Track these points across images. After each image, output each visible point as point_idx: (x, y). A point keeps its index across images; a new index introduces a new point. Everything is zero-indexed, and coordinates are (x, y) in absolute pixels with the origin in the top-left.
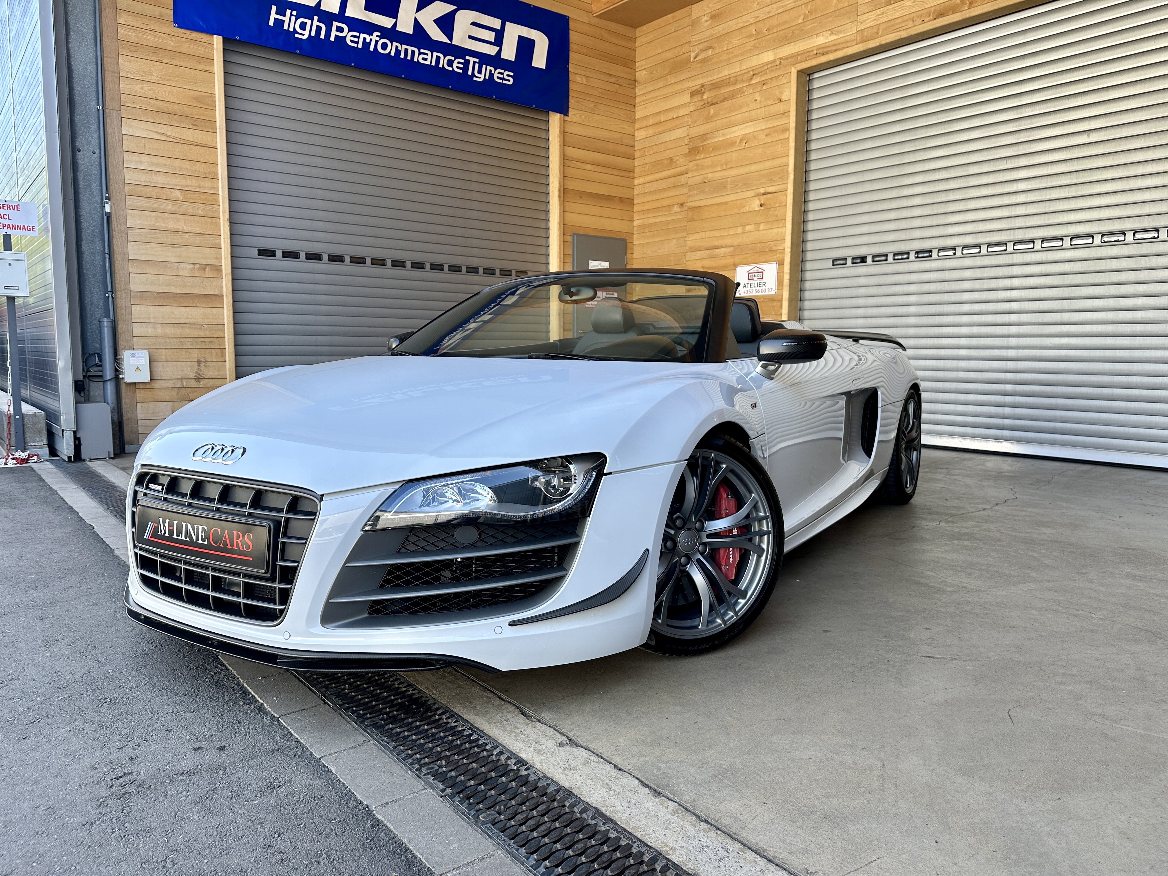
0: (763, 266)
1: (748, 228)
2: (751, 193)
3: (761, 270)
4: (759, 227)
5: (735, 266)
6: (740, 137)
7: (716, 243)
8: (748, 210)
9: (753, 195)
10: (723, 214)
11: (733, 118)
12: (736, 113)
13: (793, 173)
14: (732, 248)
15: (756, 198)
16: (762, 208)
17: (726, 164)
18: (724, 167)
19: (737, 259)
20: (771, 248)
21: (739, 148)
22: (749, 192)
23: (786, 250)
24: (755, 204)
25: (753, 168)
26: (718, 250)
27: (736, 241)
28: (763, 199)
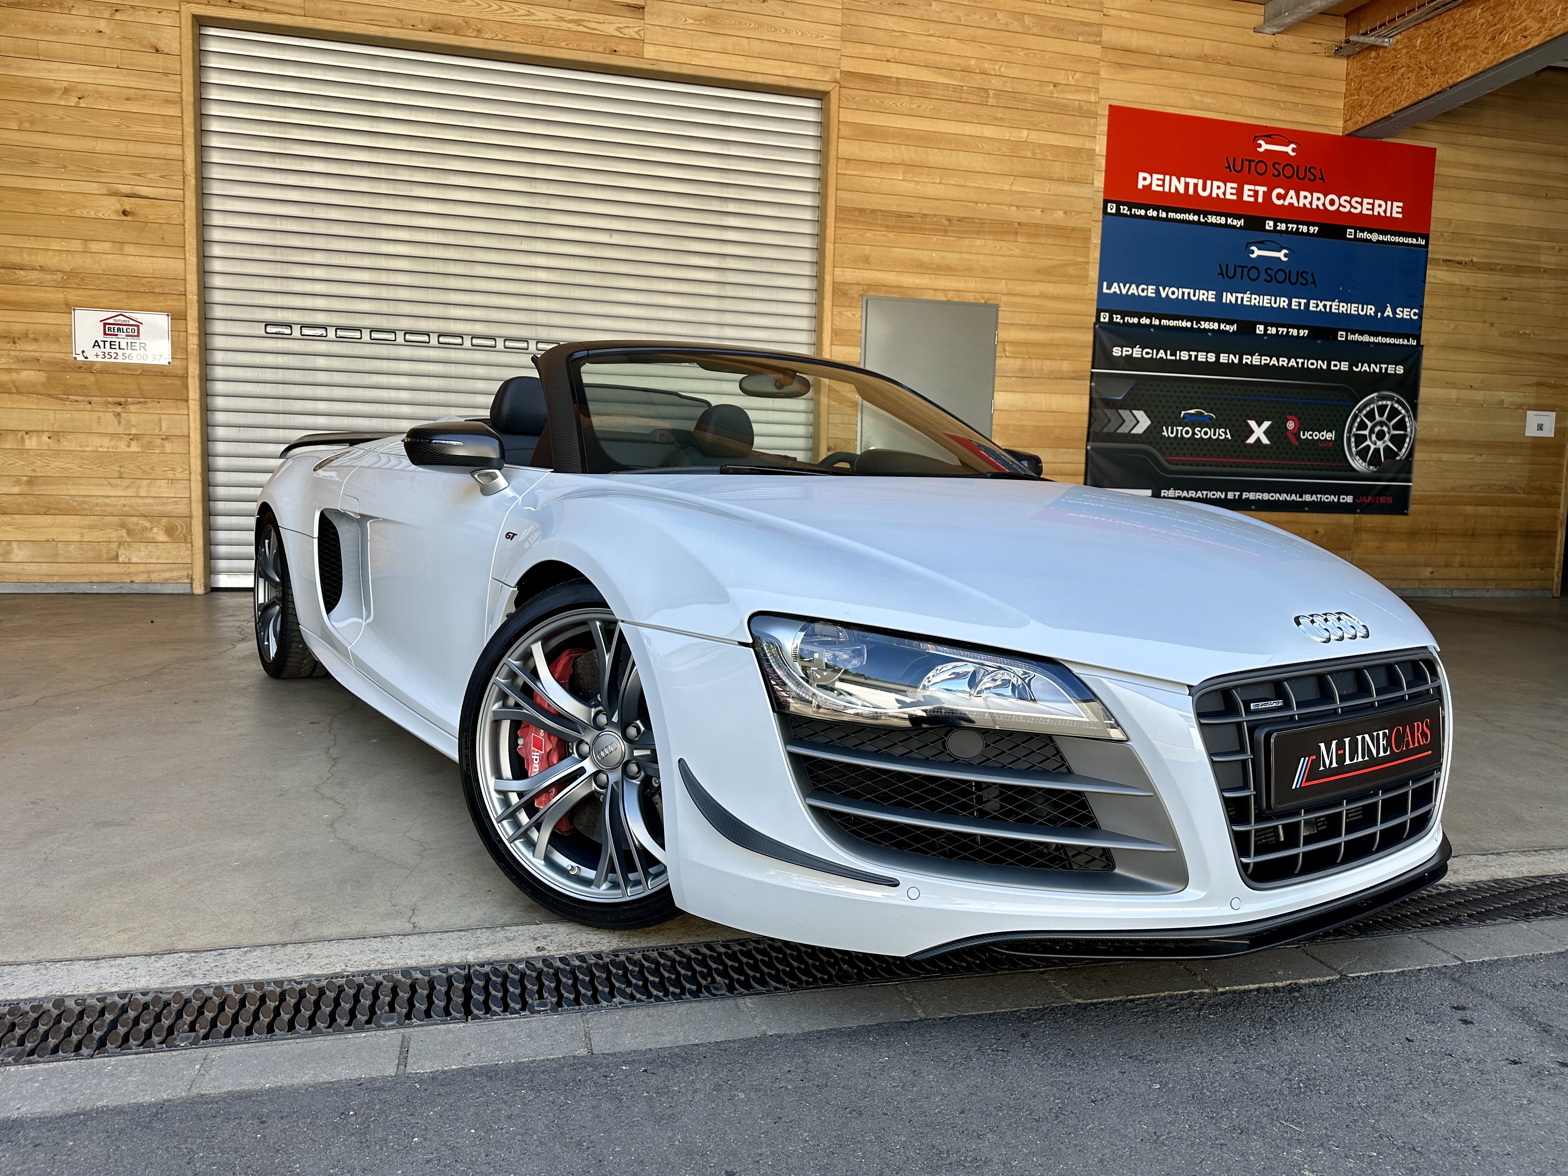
0: (139, 316)
1: (94, 247)
2: (93, 188)
3: (132, 322)
4: (122, 249)
5: (69, 308)
6: (65, 84)
7: (15, 258)
8: (92, 214)
9: (104, 191)
10: (31, 209)
11: (43, 45)
12: (51, 38)
13: (193, 175)
14: (59, 275)
15: (113, 199)
16: (129, 218)
17: (32, 123)
18: (27, 125)
19: (72, 296)
20: (153, 287)
21: (63, 103)
22: (95, 185)
23: (189, 296)
24: (109, 208)
25: (101, 146)
26: (22, 272)
27: (67, 263)
28: (128, 204)
